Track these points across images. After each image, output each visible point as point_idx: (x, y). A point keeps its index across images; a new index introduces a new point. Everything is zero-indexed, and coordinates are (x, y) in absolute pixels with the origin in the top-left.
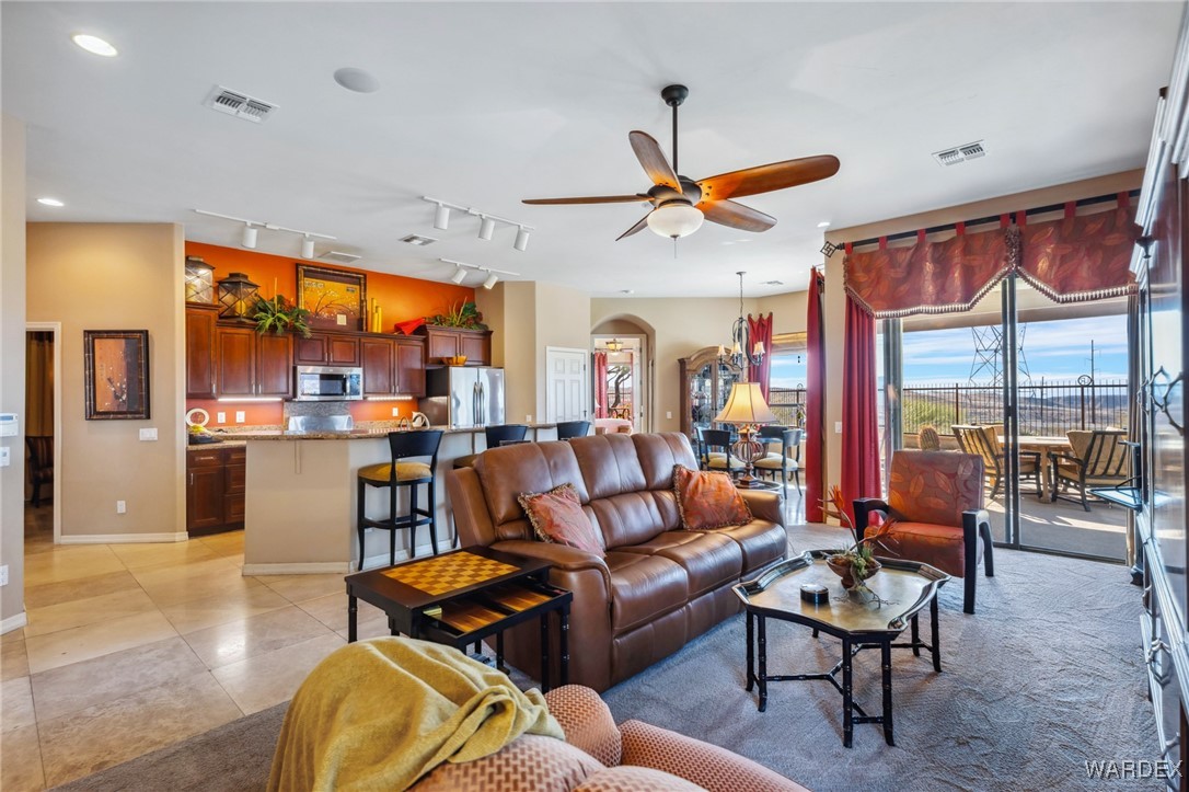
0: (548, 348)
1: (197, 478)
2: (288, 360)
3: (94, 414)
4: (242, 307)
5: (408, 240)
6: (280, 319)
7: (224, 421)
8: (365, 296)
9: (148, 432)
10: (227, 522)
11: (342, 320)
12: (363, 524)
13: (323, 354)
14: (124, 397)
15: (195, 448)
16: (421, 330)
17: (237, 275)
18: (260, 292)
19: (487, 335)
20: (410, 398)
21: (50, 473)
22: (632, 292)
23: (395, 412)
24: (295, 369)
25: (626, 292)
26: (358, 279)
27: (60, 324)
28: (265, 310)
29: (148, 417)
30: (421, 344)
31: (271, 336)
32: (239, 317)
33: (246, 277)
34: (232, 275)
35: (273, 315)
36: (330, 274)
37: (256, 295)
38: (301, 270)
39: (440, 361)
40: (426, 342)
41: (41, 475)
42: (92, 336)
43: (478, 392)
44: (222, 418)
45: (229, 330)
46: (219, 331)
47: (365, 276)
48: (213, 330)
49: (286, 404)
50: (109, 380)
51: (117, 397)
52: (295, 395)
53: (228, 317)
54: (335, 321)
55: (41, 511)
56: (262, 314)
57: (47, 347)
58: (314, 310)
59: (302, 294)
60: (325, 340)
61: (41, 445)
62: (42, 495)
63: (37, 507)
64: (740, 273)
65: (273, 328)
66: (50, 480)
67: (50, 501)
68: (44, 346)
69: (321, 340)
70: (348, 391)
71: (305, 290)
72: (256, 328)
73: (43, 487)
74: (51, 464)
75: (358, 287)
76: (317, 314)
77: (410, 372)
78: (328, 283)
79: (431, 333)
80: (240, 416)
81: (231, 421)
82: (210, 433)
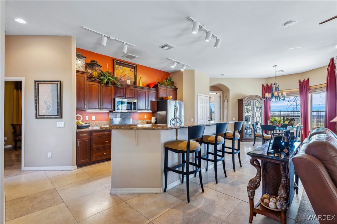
0: (198, 94)
1: (81, 143)
2: (112, 96)
3: (38, 116)
4: (95, 74)
5: (163, 47)
6: (109, 79)
7: (88, 120)
8: (136, 73)
9: (60, 124)
10: (92, 161)
11: (128, 82)
12: (167, 169)
13: (124, 94)
14: (51, 109)
15: (80, 130)
16: (156, 86)
17: (94, 61)
18: (101, 69)
19: (176, 89)
20: (151, 112)
21: (20, 138)
22: (225, 75)
23: (145, 117)
24: (114, 100)
25: (223, 75)
26: (134, 67)
27: (24, 78)
28: (104, 75)
29: (61, 118)
30: (156, 92)
31: (106, 86)
32: (95, 78)
33: (97, 62)
34: (91, 61)
35: (107, 78)
36: (124, 64)
37: (100, 70)
38: (115, 62)
39: (162, 98)
40: (157, 91)
41: (17, 139)
42: (37, 83)
43: (176, 109)
44: (87, 118)
45: (91, 83)
46: (87, 83)
47: (136, 66)
48: (86, 82)
49: (110, 113)
50: (45, 102)
51: (48, 109)
52: (114, 110)
53: (90, 78)
54: (126, 82)
55: (17, 153)
56: (103, 77)
57: (20, 92)
58: (119, 78)
59: (115, 71)
60: (125, 88)
61: (17, 127)
62: (18, 145)
63: (16, 150)
64: (275, 66)
65: (107, 83)
66: (20, 140)
67: (20, 148)
68: (18, 92)
69: (123, 89)
70: (133, 109)
71: (116, 70)
72: (101, 82)
73: (18, 143)
74: (21, 135)
75: (134, 70)
76: (120, 79)
77: (152, 102)
78: (124, 68)
79: (159, 88)
80: (94, 118)
81: (90, 119)
82: (84, 124)
